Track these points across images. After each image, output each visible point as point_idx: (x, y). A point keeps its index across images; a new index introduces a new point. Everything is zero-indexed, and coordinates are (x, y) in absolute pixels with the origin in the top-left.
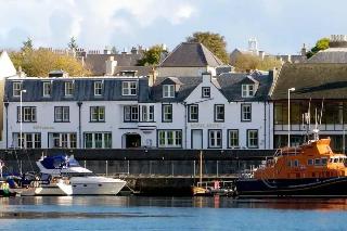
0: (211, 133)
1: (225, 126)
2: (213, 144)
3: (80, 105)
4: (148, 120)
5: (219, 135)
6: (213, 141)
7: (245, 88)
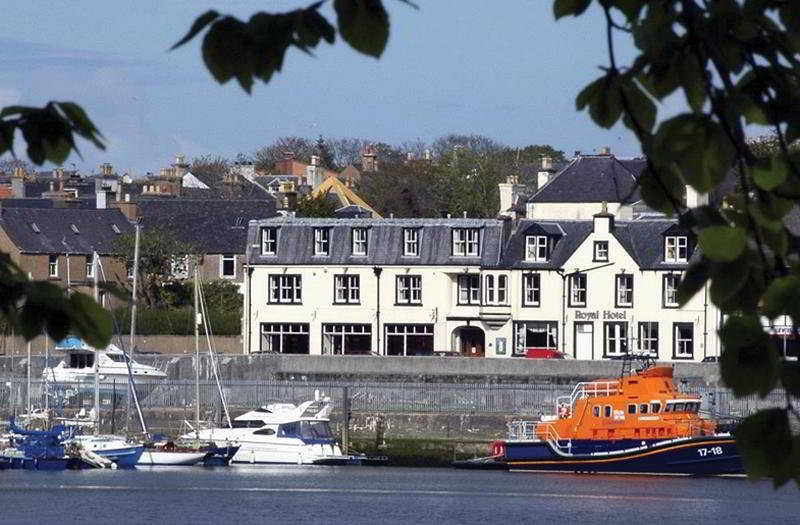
0: (610, 327)
1: (635, 315)
2: (613, 349)
3: (378, 272)
4: (496, 301)
5: (623, 333)
6: (613, 343)
7: (671, 242)
